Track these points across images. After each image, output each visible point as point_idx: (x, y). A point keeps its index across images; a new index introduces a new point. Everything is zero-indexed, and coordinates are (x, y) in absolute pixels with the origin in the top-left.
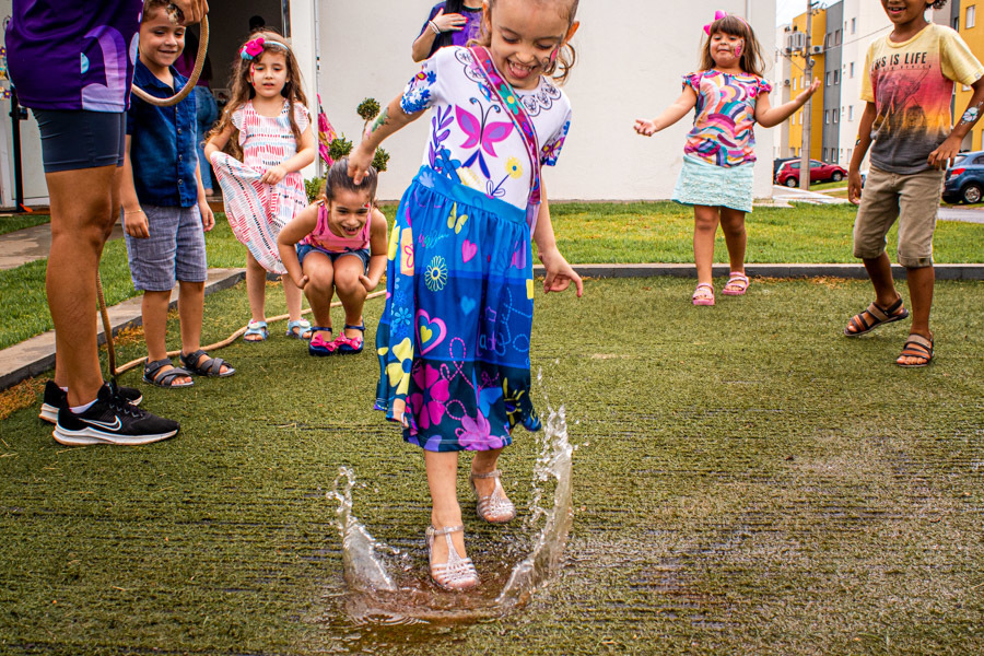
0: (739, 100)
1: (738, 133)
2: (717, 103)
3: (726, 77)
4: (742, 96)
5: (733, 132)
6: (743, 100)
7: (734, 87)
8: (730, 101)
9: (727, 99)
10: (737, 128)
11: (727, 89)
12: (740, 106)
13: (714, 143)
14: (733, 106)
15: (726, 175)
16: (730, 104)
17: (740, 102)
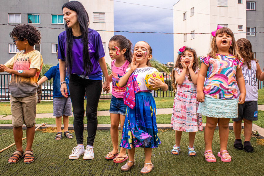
0: (230, 67)
1: (230, 83)
2: (219, 68)
3: (222, 56)
4: (231, 65)
5: (227, 82)
6: (232, 67)
7: (226, 61)
8: (225, 68)
9: (224, 67)
10: (229, 81)
11: (223, 62)
14: (227, 70)
15: (225, 103)
16: (225, 69)
17: (230, 68)
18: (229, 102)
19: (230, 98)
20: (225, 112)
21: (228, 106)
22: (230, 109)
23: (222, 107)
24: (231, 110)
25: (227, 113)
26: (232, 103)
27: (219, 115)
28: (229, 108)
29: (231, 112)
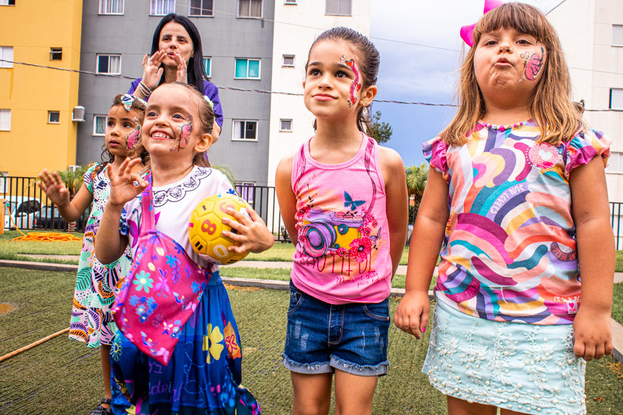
0: (512, 178)
2: (466, 189)
3: (492, 133)
4: (519, 167)
5: (502, 251)
6: (521, 178)
8: (491, 185)
9: (487, 181)
11: (489, 158)
12: (514, 191)
13: (468, 274)
14: (498, 196)
15: (503, 337)
16: (493, 189)
17: (512, 185)
18: (522, 338)
19: (530, 320)
20: (500, 382)
21: (518, 352)
22: (528, 368)
23: (488, 358)
24: (530, 377)
25: (507, 385)
26: (542, 342)
27: (476, 389)
28: (521, 365)
29: (531, 385)
